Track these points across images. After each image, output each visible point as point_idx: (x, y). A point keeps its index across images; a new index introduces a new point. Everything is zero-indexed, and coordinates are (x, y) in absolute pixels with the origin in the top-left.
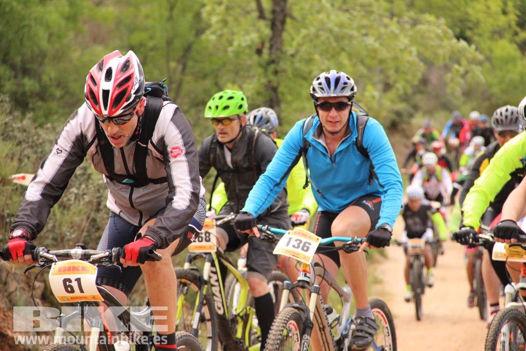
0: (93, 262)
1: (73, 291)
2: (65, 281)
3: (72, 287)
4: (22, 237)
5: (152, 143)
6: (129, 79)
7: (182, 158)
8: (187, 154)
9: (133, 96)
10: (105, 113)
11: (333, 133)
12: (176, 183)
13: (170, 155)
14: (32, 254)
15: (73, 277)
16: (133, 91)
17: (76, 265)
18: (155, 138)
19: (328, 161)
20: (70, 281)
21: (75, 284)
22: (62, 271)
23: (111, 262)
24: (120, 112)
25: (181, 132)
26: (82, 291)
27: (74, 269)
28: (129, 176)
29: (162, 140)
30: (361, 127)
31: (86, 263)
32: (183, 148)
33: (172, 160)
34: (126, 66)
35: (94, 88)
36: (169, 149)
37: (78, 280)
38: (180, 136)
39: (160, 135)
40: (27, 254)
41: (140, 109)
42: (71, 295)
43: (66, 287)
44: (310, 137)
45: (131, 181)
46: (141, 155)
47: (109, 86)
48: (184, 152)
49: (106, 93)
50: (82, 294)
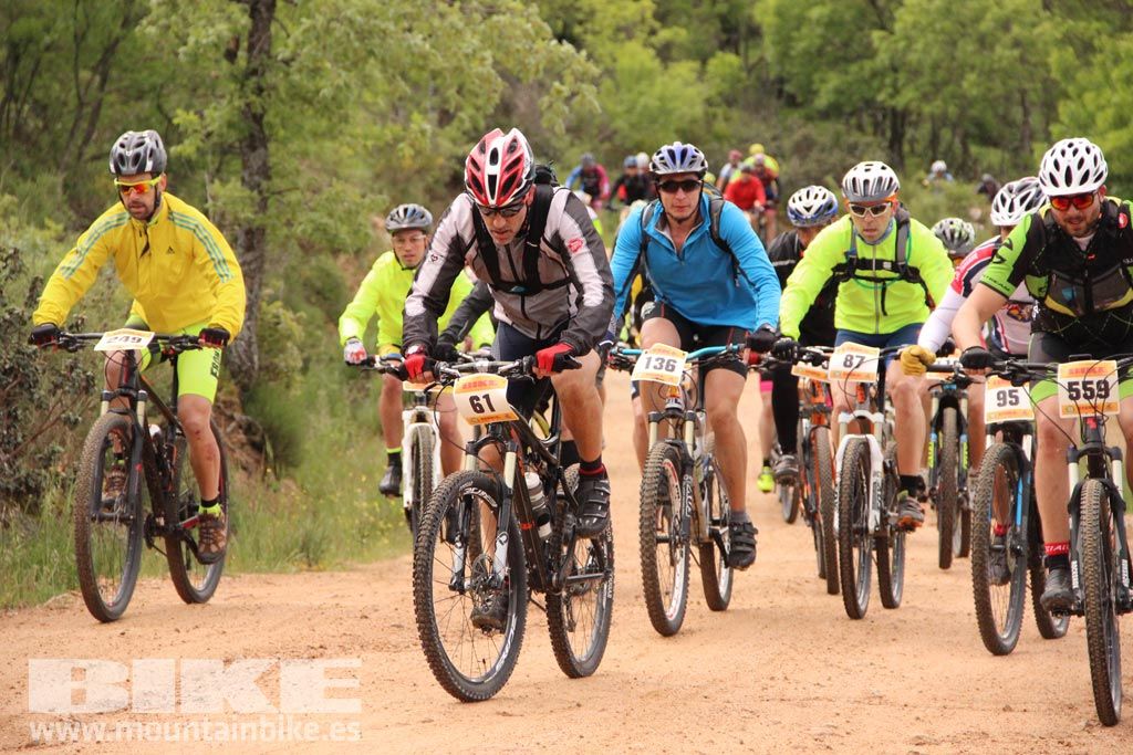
0: (502, 374)
1: (482, 411)
2: (472, 399)
3: (480, 406)
4: (419, 353)
5: (545, 240)
6: (518, 160)
7: (584, 249)
8: (589, 244)
9: (525, 181)
10: (492, 202)
11: (680, 221)
12: (582, 280)
13: (569, 250)
14: (432, 370)
15: (480, 394)
16: (524, 176)
17: (483, 380)
18: (548, 234)
19: (675, 259)
20: (478, 399)
21: (483, 402)
22: (466, 387)
23: (521, 372)
24: (510, 200)
25: (577, 221)
26: (492, 410)
27: (480, 384)
28: (518, 282)
29: (556, 235)
30: (715, 215)
31: (494, 376)
32: (583, 239)
33: (573, 255)
34: (512, 148)
35: (478, 174)
36: (567, 244)
37: (487, 397)
38: (577, 226)
39: (554, 229)
40: (428, 370)
41: (529, 198)
42: (481, 415)
43: (474, 406)
44: (651, 229)
45: (522, 289)
46: (531, 256)
47: (496, 170)
48: (585, 243)
49: (492, 179)
50: (493, 414)
